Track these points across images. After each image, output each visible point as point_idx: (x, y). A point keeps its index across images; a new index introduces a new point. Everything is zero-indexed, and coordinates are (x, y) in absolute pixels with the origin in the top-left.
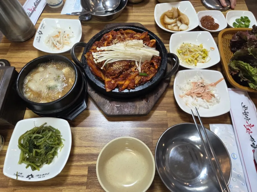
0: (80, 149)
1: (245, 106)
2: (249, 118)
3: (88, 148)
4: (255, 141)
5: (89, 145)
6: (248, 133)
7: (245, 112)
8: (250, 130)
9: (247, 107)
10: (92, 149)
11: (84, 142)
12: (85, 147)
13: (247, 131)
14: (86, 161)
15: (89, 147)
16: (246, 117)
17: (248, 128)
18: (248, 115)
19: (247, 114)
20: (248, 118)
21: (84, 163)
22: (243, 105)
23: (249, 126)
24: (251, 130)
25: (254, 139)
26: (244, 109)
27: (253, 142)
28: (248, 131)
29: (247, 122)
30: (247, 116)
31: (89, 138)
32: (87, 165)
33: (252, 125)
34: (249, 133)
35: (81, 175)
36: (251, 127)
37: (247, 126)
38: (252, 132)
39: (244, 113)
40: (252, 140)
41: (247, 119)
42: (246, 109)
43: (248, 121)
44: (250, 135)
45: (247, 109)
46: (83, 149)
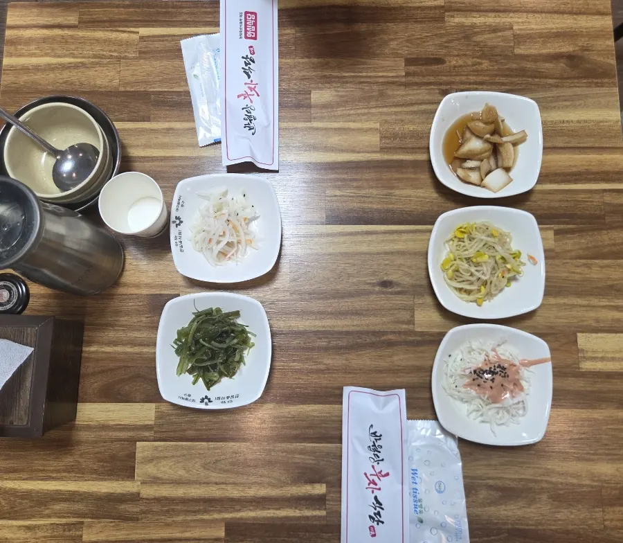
0: (207, 489)
1: (376, 432)
2: (380, 459)
3: (223, 486)
4: (383, 509)
5: (223, 481)
6: (371, 490)
7: (374, 445)
8: (376, 484)
9: (381, 436)
10: (229, 487)
11: (214, 474)
12: (216, 483)
13: (368, 486)
14: (220, 512)
15: (222, 483)
16: (374, 455)
17: (373, 480)
18: (380, 452)
19: (379, 450)
20: (379, 457)
21: (216, 516)
22: (372, 431)
23: (377, 475)
24: (380, 484)
25: (381, 504)
26: (373, 439)
27: (378, 509)
28: (372, 485)
29: (373, 467)
30: (378, 454)
31: (222, 466)
32: (223, 520)
33: (383, 473)
34: (373, 492)
35: (214, 537)
36: (381, 478)
37: (371, 475)
38: (380, 489)
39: (371, 447)
40: (378, 505)
41: (376, 460)
42: (376, 440)
43: (378, 463)
44: (374, 495)
45: (380, 439)
46: (211, 488)
